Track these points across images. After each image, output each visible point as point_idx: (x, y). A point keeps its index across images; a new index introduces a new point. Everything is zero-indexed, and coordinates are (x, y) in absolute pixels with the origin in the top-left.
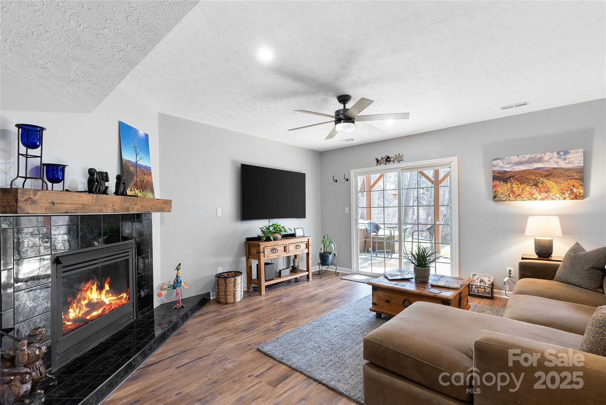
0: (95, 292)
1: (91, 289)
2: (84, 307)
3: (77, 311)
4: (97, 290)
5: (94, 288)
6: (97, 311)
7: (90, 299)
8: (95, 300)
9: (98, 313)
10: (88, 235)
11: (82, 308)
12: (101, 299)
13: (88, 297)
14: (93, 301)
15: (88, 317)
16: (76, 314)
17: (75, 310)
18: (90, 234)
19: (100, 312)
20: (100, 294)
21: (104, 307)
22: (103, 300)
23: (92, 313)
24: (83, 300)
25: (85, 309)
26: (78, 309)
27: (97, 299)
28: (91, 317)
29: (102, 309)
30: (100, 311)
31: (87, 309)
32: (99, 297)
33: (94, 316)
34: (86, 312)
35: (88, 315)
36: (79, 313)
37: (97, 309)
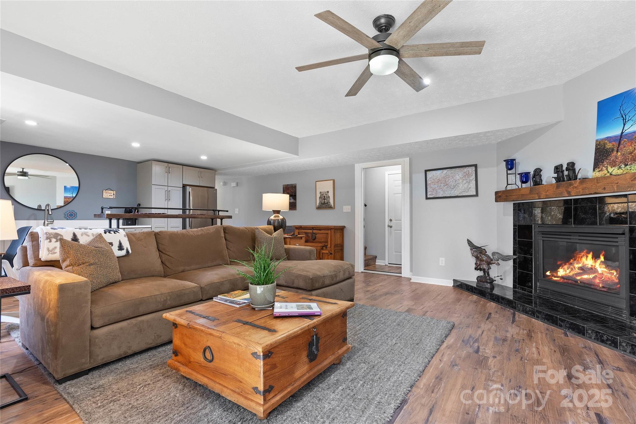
0: (590, 259)
1: (587, 257)
2: (577, 269)
3: (568, 271)
4: (592, 258)
5: (590, 256)
6: (588, 276)
7: (585, 264)
8: (590, 266)
9: (589, 277)
10: (558, 215)
11: (574, 270)
12: (595, 266)
13: (582, 262)
14: (587, 266)
15: (578, 278)
16: (566, 273)
17: (566, 270)
18: (560, 215)
19: (591, 278)
20: (595, 262)
21: (596, 274)
22: (597, 268)
23: (583, 275)
24: (576, 264)
25: (577, 271)
26: (570, 270)
27: (592, 266)
28: (581, 278)
29: (593, 275)
30: (592, 276)
31: (579, 271)
32: (594, 265)
33: (584, 278)
34: (577, 273)
35: (579, 276)
36: (570, 272)
37: (589, 274)
